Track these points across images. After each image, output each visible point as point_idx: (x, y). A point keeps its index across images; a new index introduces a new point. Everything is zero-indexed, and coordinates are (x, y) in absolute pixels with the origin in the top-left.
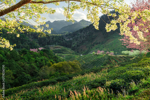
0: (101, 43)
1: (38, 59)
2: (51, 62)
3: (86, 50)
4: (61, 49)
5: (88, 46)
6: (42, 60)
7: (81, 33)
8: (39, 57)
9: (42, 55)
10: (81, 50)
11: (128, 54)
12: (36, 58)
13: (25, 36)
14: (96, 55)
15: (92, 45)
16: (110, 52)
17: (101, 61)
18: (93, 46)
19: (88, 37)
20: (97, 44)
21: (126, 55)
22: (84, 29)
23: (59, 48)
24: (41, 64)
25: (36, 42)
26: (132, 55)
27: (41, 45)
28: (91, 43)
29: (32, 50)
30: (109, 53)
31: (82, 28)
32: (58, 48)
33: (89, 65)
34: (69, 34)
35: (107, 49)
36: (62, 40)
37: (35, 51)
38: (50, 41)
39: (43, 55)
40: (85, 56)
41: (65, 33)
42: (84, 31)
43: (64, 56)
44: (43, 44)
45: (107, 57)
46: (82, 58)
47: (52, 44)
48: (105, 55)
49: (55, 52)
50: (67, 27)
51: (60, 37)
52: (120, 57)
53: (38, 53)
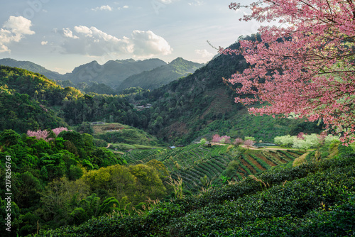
0: (224, 117)
1: (48, 159)
2: (85, 165)
3: (187, 134)
4: (121, 131)
5: (191, 123)
6: (57, 162)
7: (174, 90)
8: (50, 154)
9: (59, 146)
10: (174, 135)
11: (290, 145)
12: (40, 156)
13: (30, 98)
14: (209, 146)
15: (200, 121)
16: (243, 139)
17: (221, 164)
18: (205, 123)
19: (191, 100)
20: (214, 118)
21: (285, 146)
22: (180, 80)
23: (117, 129)
24: (54, 171)
25: (57, 113)
26: (300, 146)
27: (71, 121)
28: (198, 116)
29: (34, 132)
30: (241, 141)
31: (177, 79)
32: (113, 129)
33: (191, 174)
34: (144, 95)
35: (239, 133)
36: (126, 110)
37: (40, 137)
38: (93, 112)
39: (64, 149)
40: (180, 150)
41: (133, 91)
42: (180, 85)
43: (128, 149)
44: (78, 119)
45: (237, 152)
46: (173, 155)
47: (100, 119)
48: (231, 146)
49: (108, 138)
50: (139, 75)
51: (120, 101)
52: (270, 152)
53: (50, 142)
